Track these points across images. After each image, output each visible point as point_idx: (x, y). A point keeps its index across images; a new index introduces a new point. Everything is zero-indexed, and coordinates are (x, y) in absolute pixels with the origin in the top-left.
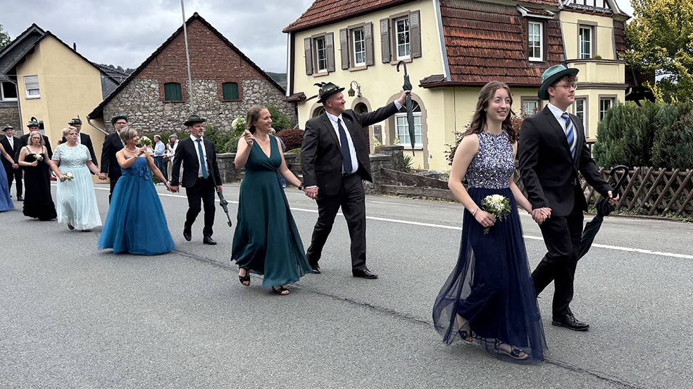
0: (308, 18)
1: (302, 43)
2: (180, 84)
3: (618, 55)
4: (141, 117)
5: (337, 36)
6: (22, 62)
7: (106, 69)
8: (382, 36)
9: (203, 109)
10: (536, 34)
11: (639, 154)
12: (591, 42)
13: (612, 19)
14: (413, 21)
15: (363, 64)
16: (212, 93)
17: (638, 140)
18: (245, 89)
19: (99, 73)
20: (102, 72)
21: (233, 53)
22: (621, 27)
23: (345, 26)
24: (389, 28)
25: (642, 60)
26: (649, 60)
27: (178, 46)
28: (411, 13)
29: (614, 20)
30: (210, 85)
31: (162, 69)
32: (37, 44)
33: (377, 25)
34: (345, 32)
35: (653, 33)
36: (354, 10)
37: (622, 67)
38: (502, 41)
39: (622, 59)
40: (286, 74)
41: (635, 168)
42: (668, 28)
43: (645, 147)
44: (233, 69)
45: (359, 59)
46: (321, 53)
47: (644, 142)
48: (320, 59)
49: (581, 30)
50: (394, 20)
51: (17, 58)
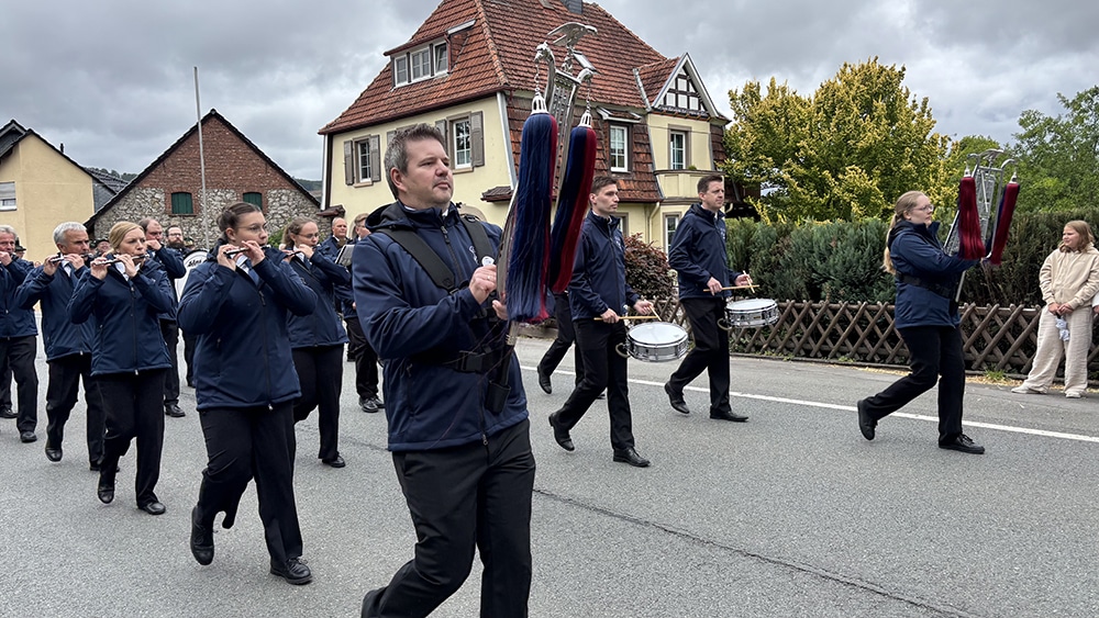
0: (349, 118)
1: (341, 147)
2: (191, 194)
3: (715, 165)
5: (382, 139)
7: (98, 174)
10: (619, 140)
12: (684, 149)
13: (708, 124)
14: (474, 124)
18: (271, 200)
19: (91, 179)
20: (94, 178)
21: (258, 157)
22: (719, 132)
25: (745, 172)
26: (752, 171)
27: (190, 149)
28: (472, 114)
29: (711, 125)
30: (229, 196)
31: (170, 176)
32: (16, 144)
35: (757, 140)
36: (405, 109)
40: (321, 182)
42: (774, 134)
44: (256, 176)
46: (364, 159)
48: (364, 167)
49: (672, 135)
50: (452, 122)
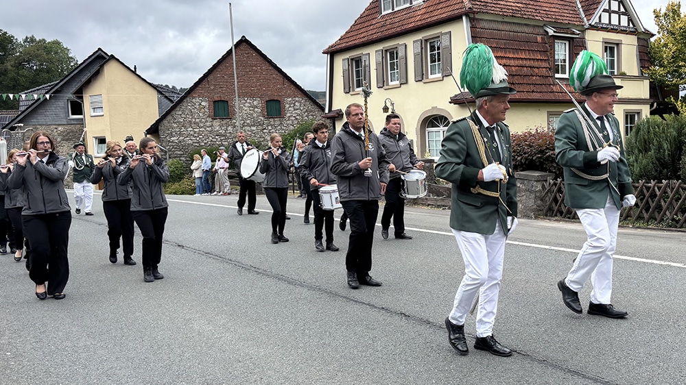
0: (346, 40)
1: (340, 63)
2: (227, 101)
3: (642, 72)
4: (192, 133)
5: (372, 56)
6: (88, 83)
7: (162, 88)
8: (415, 56)
9: (248, 125)
10: (562, 52)
11: (667, 168)
12: (616, 58)
13: (636, 37)
14: (444, 42)
15: (397, 83)
16: (256, 109)
17: (666, 154)
18: (287, 106)
19: (156, 92)
20: (159, 91)
21: (276, 72)
22: (644, 43)
23: (381, 47)
24: (422, 48)
25: (667, 76)
26: (673, 76)
27: (227, 67)
28: (442, 34)
29: (638, 38)
30: (255, 103)
31: (212, 88)
32: (102, 66)
33: (410, 46)
34: (380, 52)
35: (677, 49)
36: (390, 32)
37: (647, 83)
38: (530, 59)
39: (647, 75)
40: (325, 93)
41: (663, 181)
43: (673, 161)
44: (275, 88)
45: (393, 78)
46: (358, 72)
47: (672, 155)
48: (358, 78)
49: (606, 48)
50: (426, 41)
51: (84, 79)
